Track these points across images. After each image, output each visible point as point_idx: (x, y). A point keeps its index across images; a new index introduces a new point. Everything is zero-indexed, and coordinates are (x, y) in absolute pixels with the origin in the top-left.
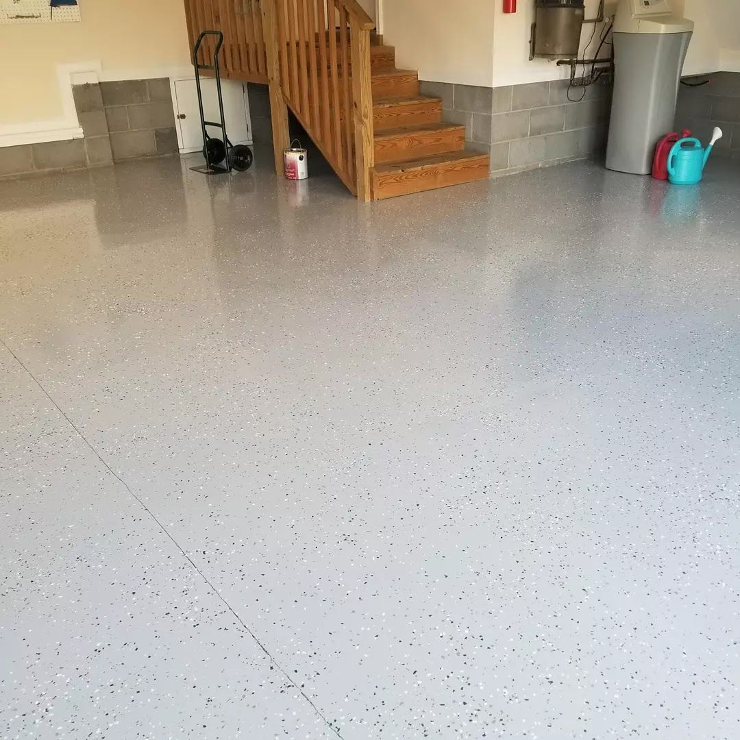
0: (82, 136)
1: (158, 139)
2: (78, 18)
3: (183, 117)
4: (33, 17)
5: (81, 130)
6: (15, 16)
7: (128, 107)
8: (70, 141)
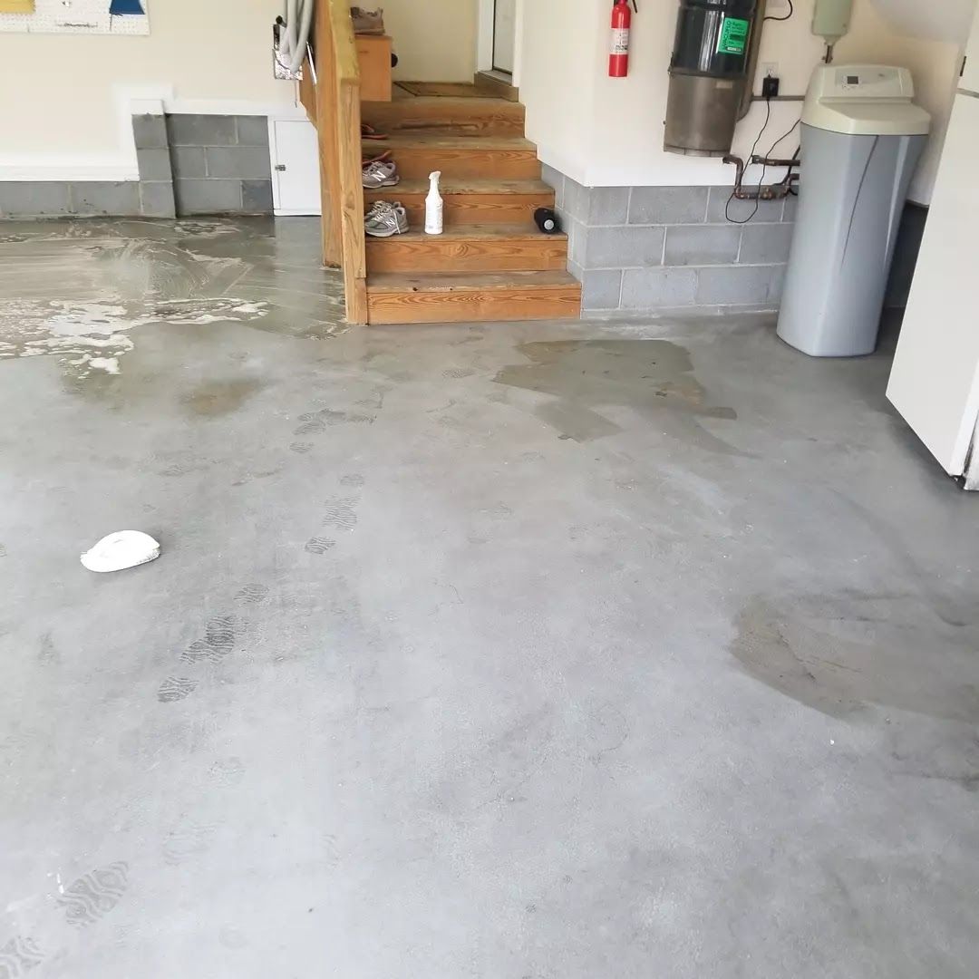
0: (137, 178)
1: (245, 193)
2: (145, 31)
3: (282, 168)
4: (88, 26)
5: (137, 171)
6: (63, 23)
7: (207, 148)
8: (119, 184)
